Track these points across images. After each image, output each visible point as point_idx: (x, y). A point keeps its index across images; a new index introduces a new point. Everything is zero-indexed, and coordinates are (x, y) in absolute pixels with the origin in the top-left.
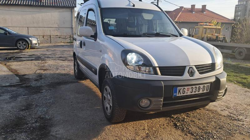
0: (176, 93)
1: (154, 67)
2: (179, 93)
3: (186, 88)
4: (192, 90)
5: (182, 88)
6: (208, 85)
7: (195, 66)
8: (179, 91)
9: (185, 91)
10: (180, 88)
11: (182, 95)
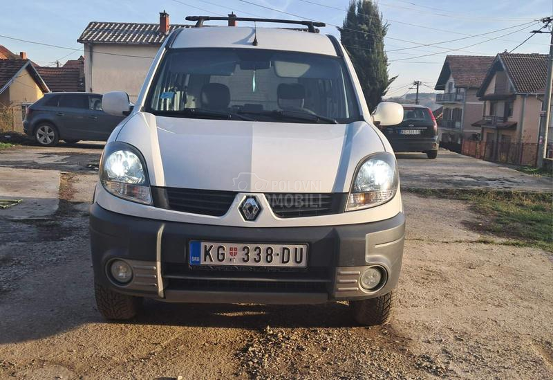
0: (199, 255)
1: (152, 187)
2: (208, 256)
3: (227, 246)
4: (247, 254)
5: (215, 245)
6: (299, 247)
7: (264, 193)
8: (207, 253)
9: (223, 254)
10: (208, 245)
11: (215, 262)
